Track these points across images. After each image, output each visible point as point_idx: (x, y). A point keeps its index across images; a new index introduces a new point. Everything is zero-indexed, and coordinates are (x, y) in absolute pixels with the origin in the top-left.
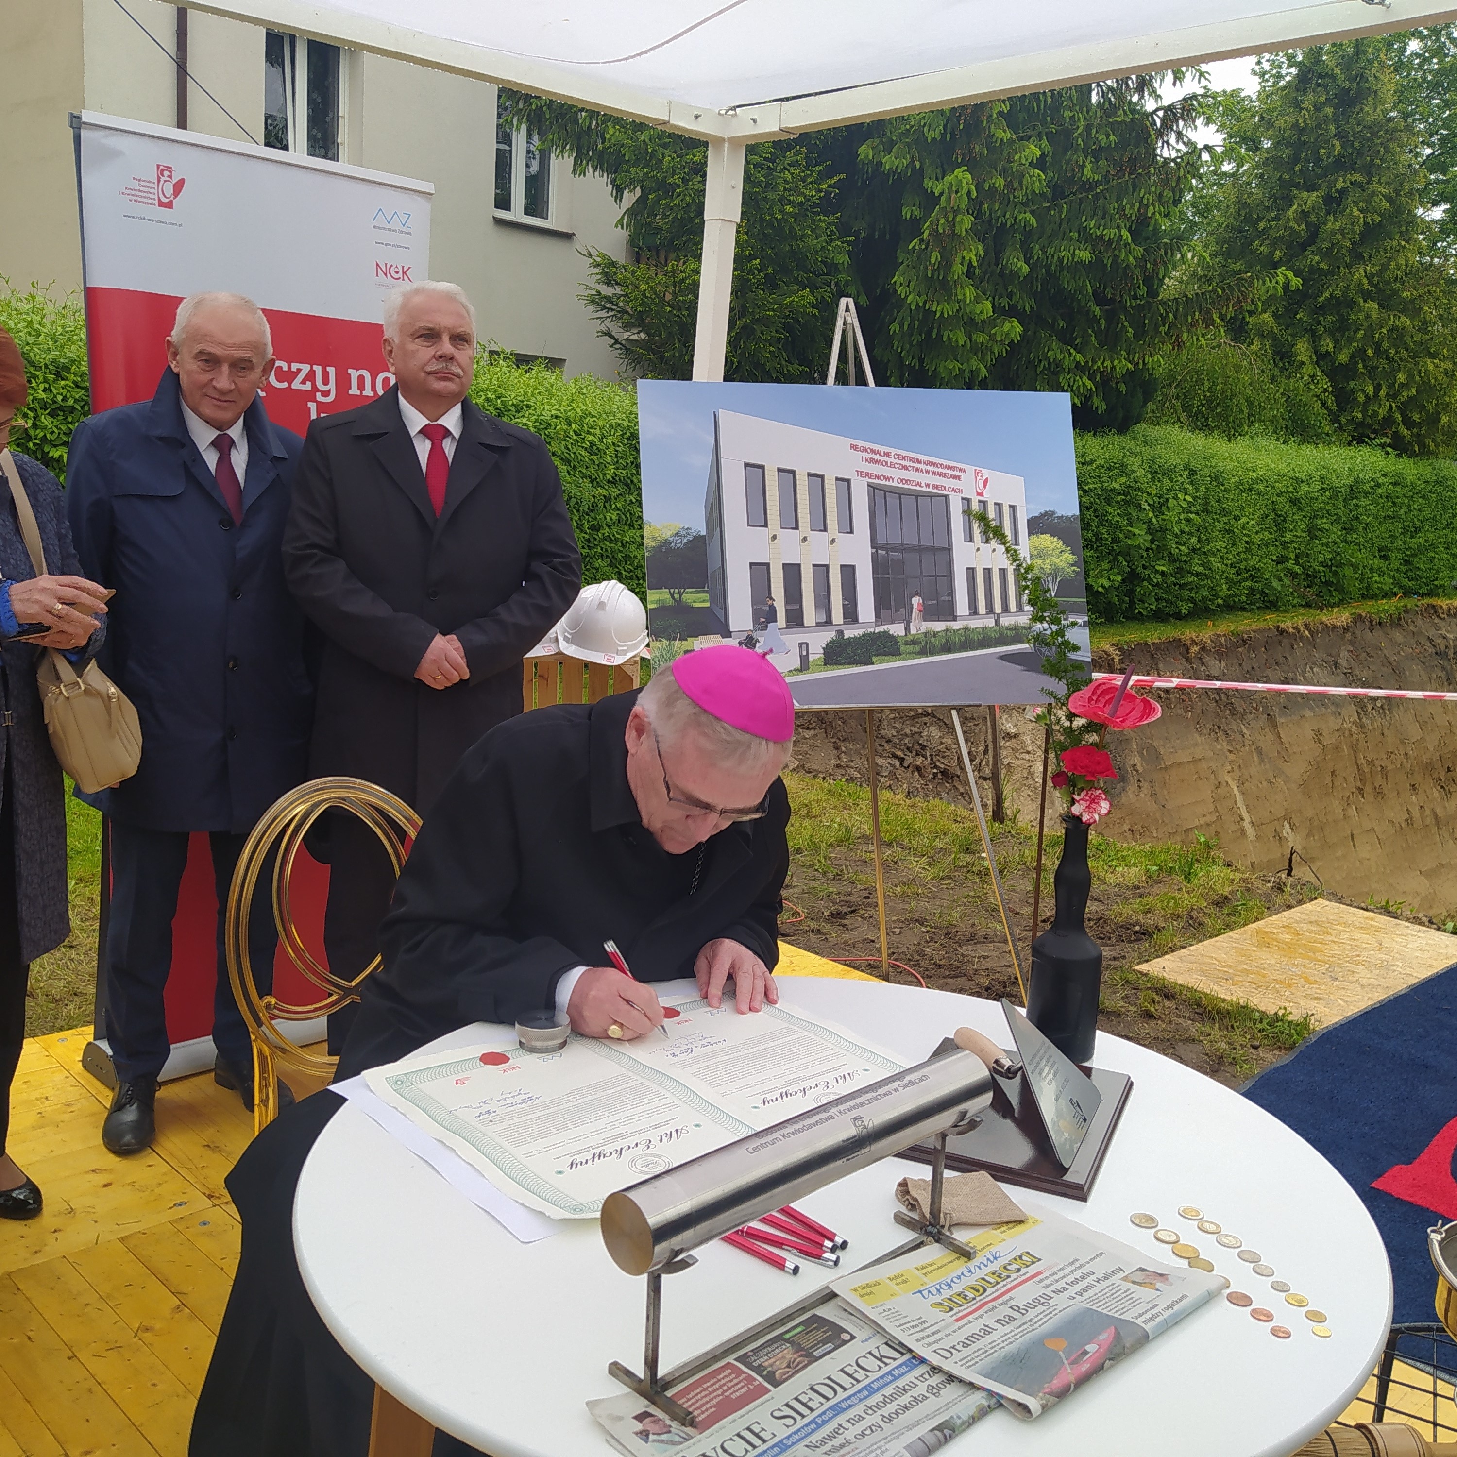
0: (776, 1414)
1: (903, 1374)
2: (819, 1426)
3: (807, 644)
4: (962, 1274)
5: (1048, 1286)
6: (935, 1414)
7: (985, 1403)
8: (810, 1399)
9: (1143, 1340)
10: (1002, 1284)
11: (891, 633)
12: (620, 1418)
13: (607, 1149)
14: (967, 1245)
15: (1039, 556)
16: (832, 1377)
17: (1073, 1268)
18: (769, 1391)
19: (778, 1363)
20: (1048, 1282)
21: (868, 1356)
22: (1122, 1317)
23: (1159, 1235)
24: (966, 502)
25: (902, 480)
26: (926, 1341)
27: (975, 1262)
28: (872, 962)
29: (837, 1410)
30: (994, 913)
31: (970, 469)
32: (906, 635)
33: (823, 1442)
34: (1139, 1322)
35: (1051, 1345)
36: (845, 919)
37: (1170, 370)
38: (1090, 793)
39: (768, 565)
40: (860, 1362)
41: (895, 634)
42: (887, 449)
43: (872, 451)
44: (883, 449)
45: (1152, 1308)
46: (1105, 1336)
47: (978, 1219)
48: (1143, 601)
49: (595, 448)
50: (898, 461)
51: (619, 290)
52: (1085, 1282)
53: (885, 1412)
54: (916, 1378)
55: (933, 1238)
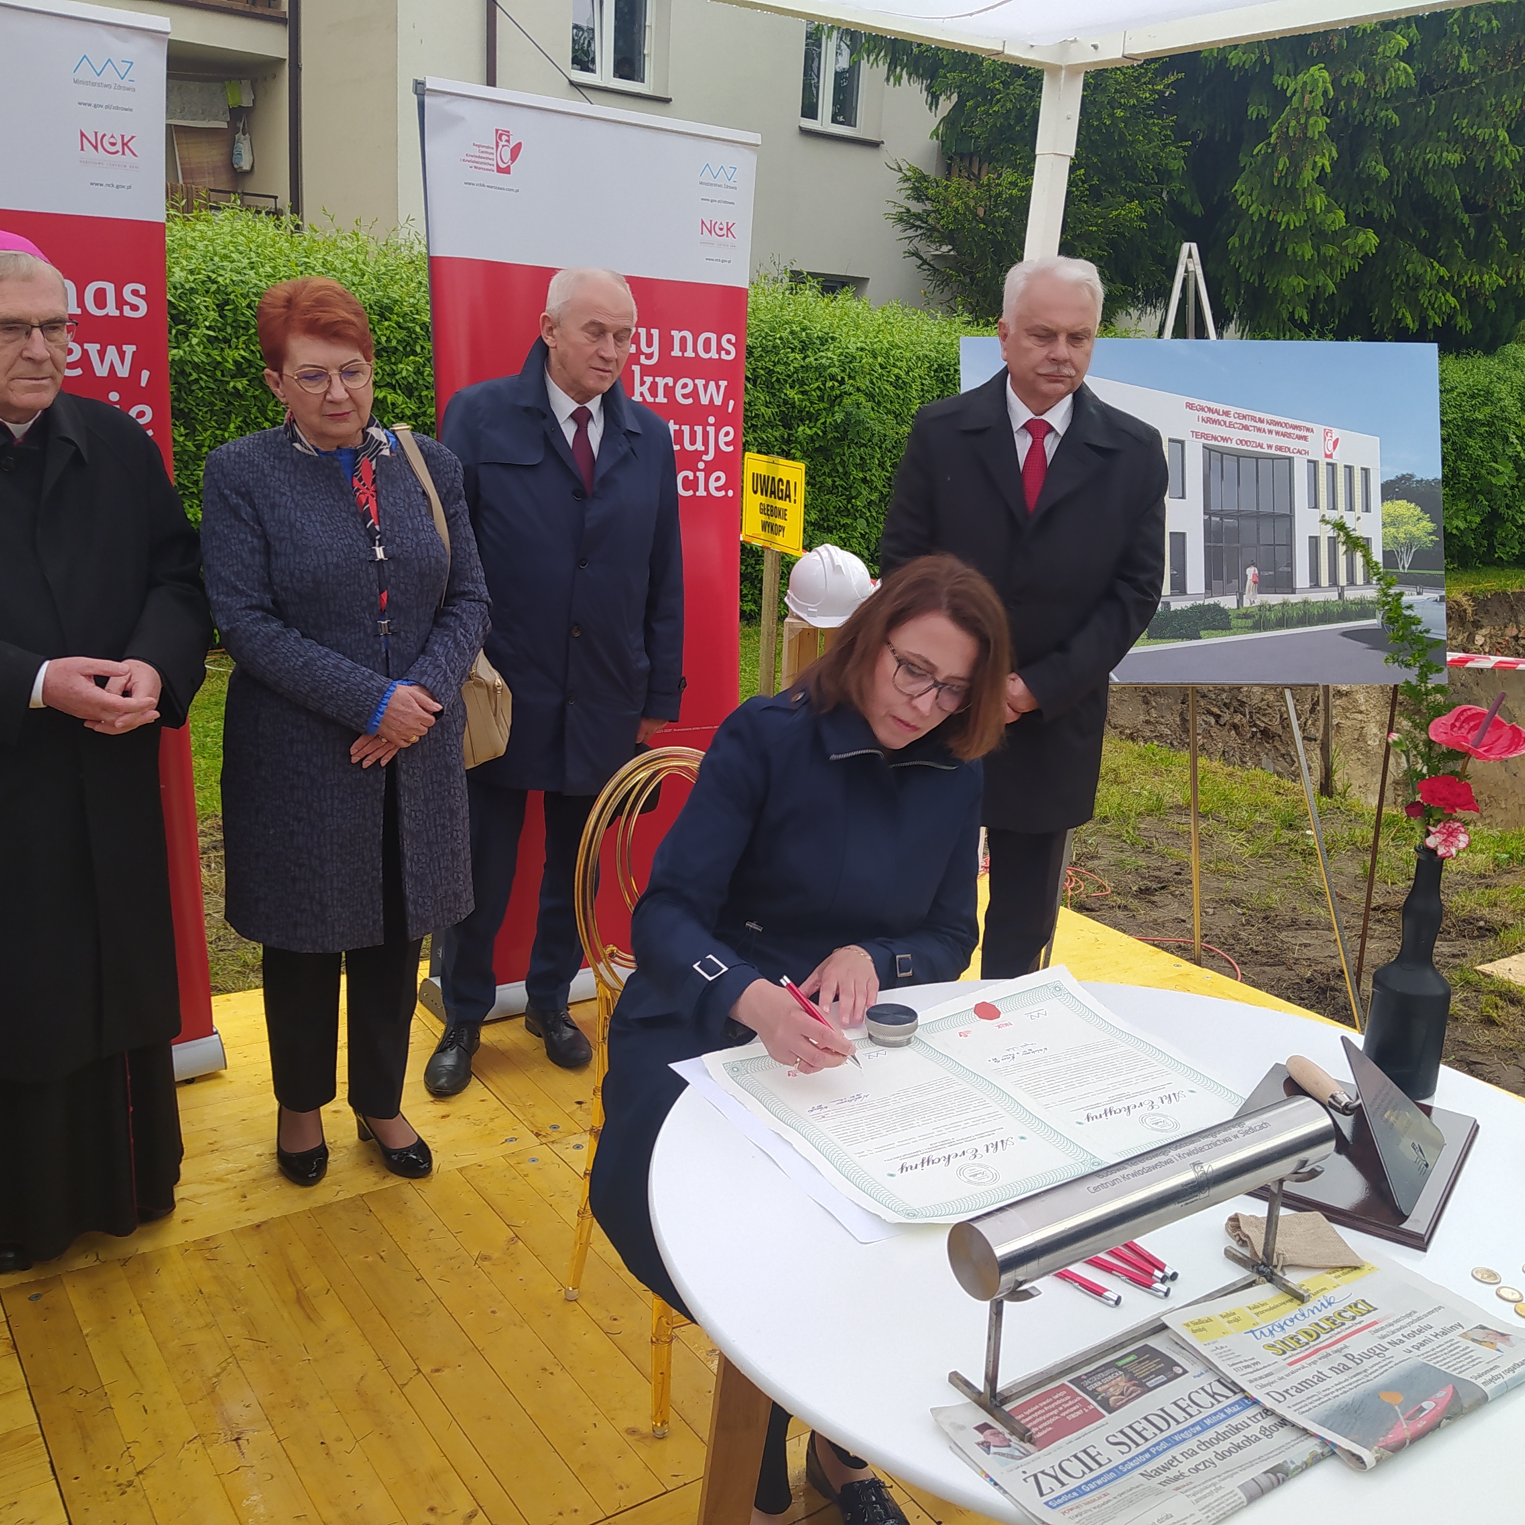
0: (1111, 1439)
1: (1236, 1413)
2: (1153, 1456)
4: (1296, 1317)
5: (1384, 1337)
6: (1268, 1457)
7: (1319, 1450)
8: (1144, 1429)
10: (1336, 1331)
11: (1222, 606)
12: (962, 1428)
13: (935, 1155)
14: (1300, 1288)
15: (1392, 524)
16: (1165, 1409)
17: (1410, 1320)
18: (1104, 1416)
19: (1111, 1390)
20: (1384, 1333)
21: (1200, 1391)
22: (1460, 1376)
23: (1502, 1292)
24: (1312, 465)
25: (1241, 441)
26: (1259, 1382)
27: (1309, 1305)
28: (1182, 944)
29: (1171, 1442)
30: (1318, 897)
31: (1319, 429)
32: (1238, 608)
33: (1157, 1472)
34: (1479, 1382)
35: (1386, 1398)
36: (1154, 895)
38: (1447, 825)
40: (1192, 1396)
41: (1226, 607)
42: (1226, 408)
43: (1210, 410)
44: (1222, 407)
45: (1492, 1369)
46: (1443, 1394)
47: (1313, 1262)
48: (1503, 545)
49: (900, 381)
50: (1238, 421)
51: (929, 206)
52: (1423, 1336)
53: (1218, 1449)
54: (1249, 1418)
55: (1266, 1277)
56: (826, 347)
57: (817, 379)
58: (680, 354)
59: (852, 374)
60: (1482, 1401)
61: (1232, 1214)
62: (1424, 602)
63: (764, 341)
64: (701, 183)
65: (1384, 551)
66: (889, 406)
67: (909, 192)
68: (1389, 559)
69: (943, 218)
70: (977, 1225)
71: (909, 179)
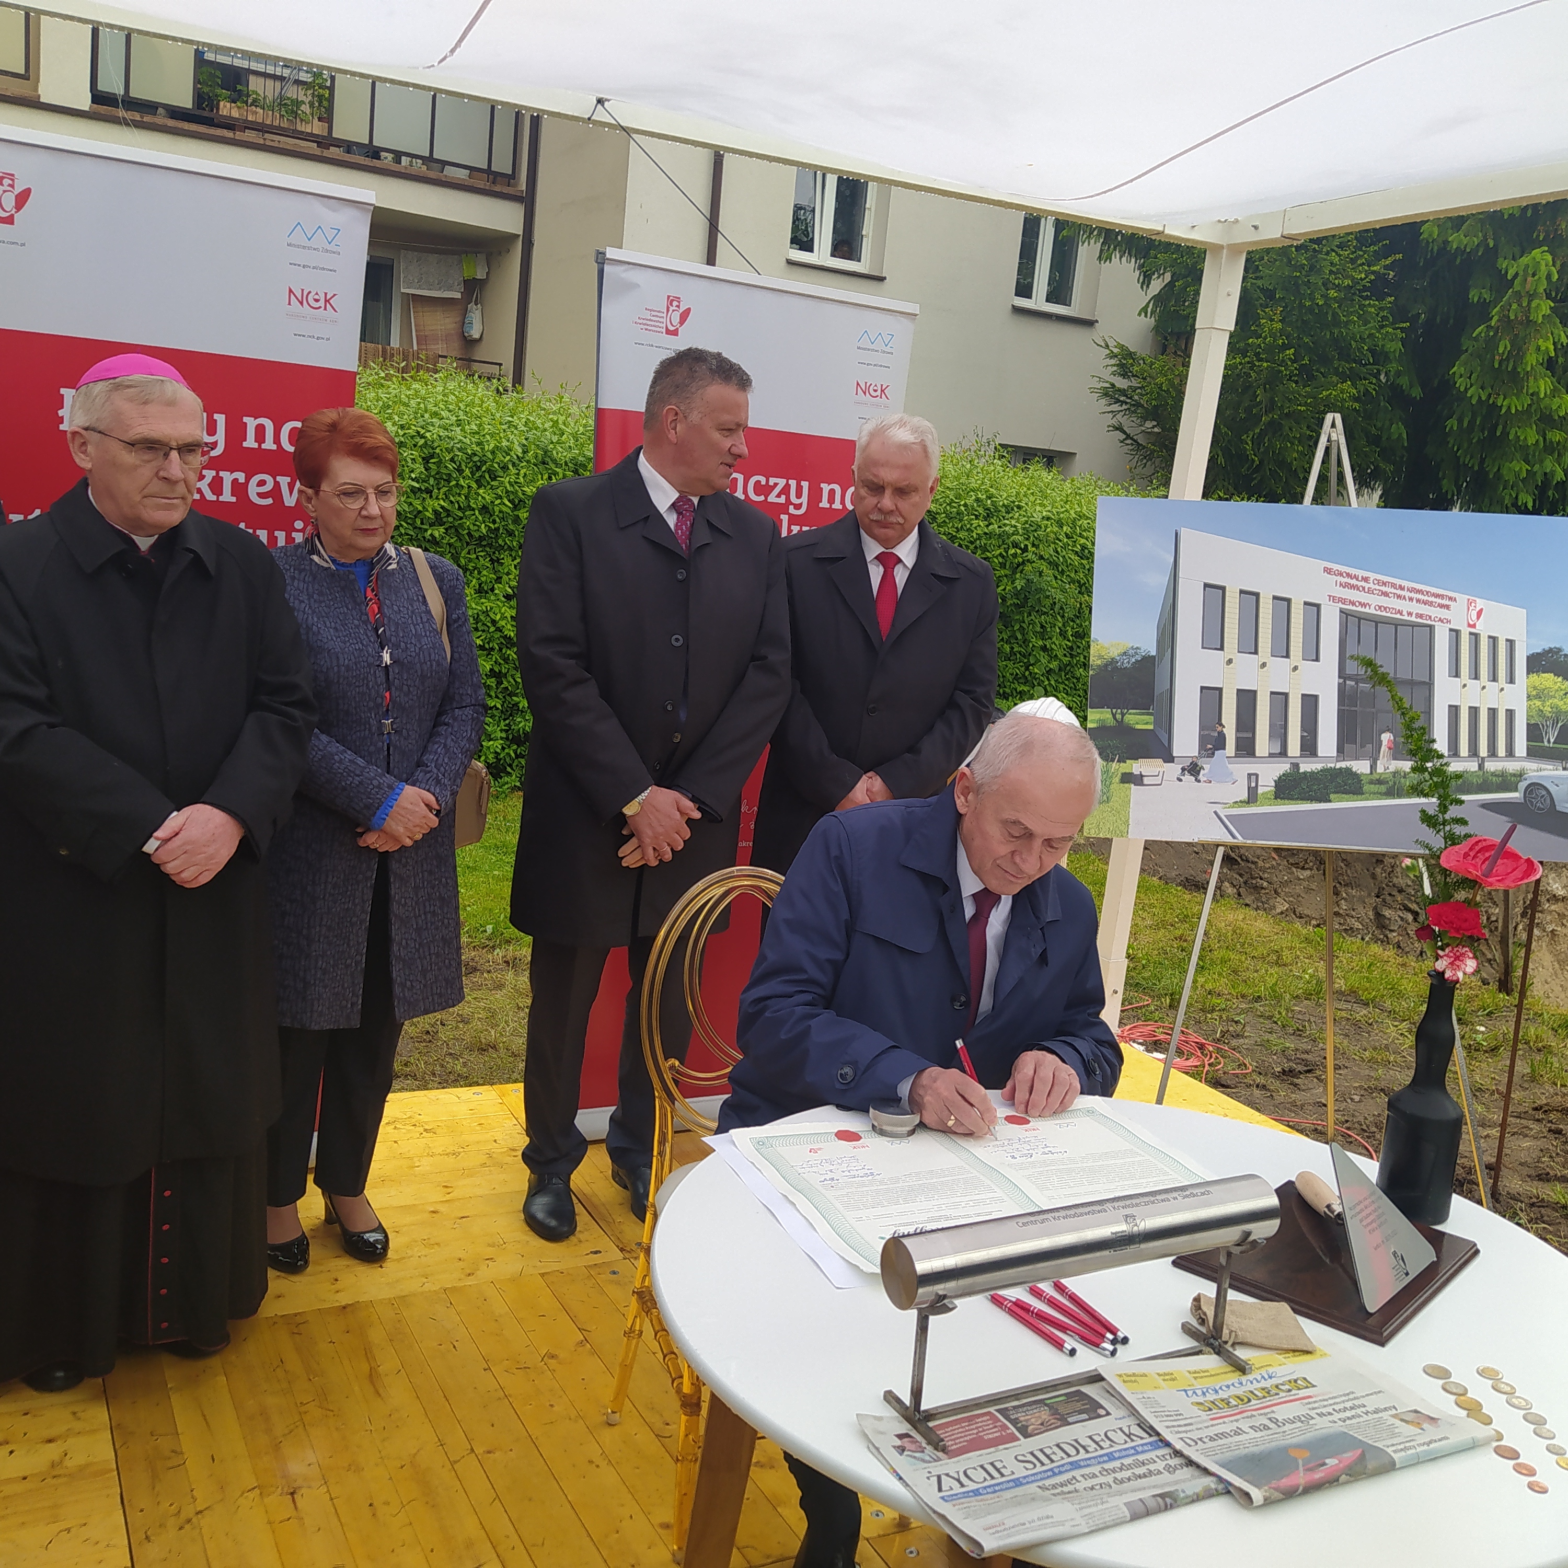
0: (1020, 1458)
1: (1146, 1451)
2: (1055, 1474)
3: (1257, 775)
5: (1314, 1409)
6: (1162, 1486)
7: (1213, 1486)
8: (1054, 1453)
10: (1268, 1399)
11: (1354, 770)
12: (885, 1435)
14: (1246, 1362)
15: (1538, 697)
16: (1079, 1440)
17: (1346, 1398)
18: (1018, 1439)
19: (1033, 1420)
20: (1316, 1405)
21: (1118, 1431)
22: (1374, 1444)
23: (1448, 1386)
24: (1454, 633)
25: (1380, 607)
26: (1176, 1429)
27: (1250, 1377)
28: (1319, 1127)
29: (1075, 1465)
30: (1477, 1093)
31: (1462, 599)
32: (1371, 773)
33: (1054, 1487)
34: (1389, 1450)
35: (1294, 1454)
36: (1297, 1078)
38: (1456, 949)
39: (1220, 690)
40: (1108, 1434)
41: (1359, 772)
42: (1366, 574)
43: (1348, 575)
44: (1361, 573)
45: (1407, 1442)
46: (1350, 1456)
47: (1265, 1342)
49: (1086, 551)
50: (1377, 587)
51: (1135, 383)
52: (1353, 1412)
53: (1119, 1476)
54: (1157, 1457)
55: (1214, 1349)
56: (1011, 515)
57: (999, 547)
58: (828, 506)
59: (1036, 543)
60: (1388, 1467)
61: (1195, 1294)
63: (948, 508)
65: (1528, 724)
66: (1072, 575)
67: (1115, 368)
68: (1534, 732)
69: (1147, 394)
70: (905, 1241)
71: (1116, 356)
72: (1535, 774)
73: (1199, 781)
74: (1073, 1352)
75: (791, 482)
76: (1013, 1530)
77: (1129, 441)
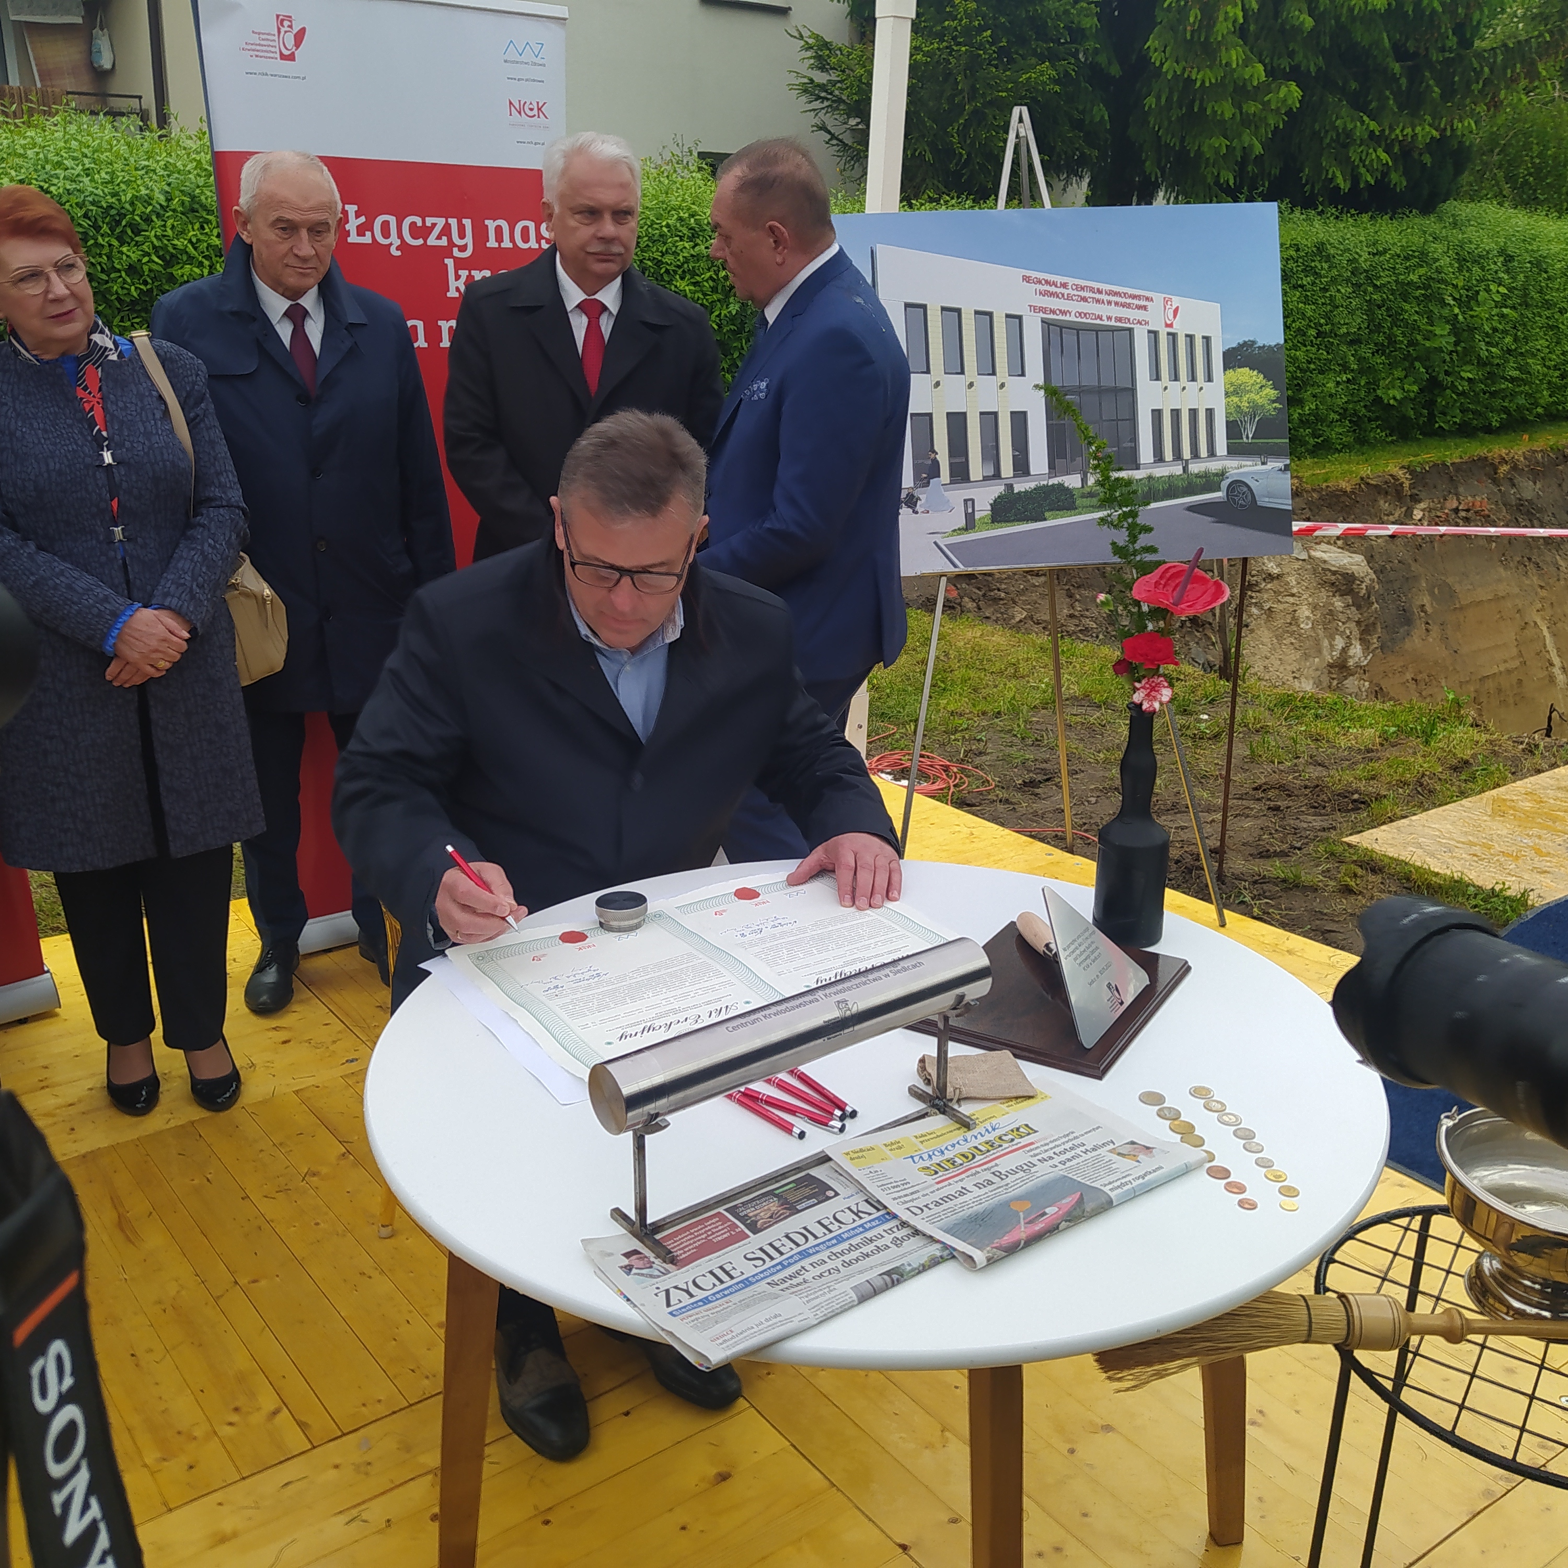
0: (748, 1256)
1: (874, 1227)
2: (784, 1267)
3: (973, 500)
4: (958, 1143)
5: (1035, 1155)
6: (889, 1262)
7: (938, 1254)
8: (783, 1245)
9: (1107, 1206)
10: (992, 1152)
11: (1066, 485)
12: (610, 1254)
13: (657, 1023)
14: (968, 1117)
15: (1235, 393)
16: (808, 1227)
17: (1067, 1139)
18: (748, 1237)
19: (762, 1214)
20: (1037, 1151)
21: (847, 1210)
22: (1093, 1185)
23: (1162, 1111)
24: (1152, 335)
25: (1080, 314)
26: (902, 1200)
27: (975, 1132)
28: (1059, 834)
29: (804, 1254)
31: (1158, 297)
32: (1083, 487)
33: (783, 1281)
34: (1106, 1189)
35: (1016, 1206)
36: (1037, 788)
37: (1493, 133)
38: (1152, 680)
39: (930, 415)
40: (837, 1216)
41: (1070, 487)
42: (1065, 279)
43: (1047, 282)
44: (1059, 279)
45: (1123, 1177)
46: (1068, 1200)
47: (987, 1094)
48: (1445, 414)
50: (1076, 292)
51: (834, 76)
52: (1073, 1153)
53: (847, 1258)
54: (885, 1231)
55: (939, 1109)
58: (496, 245)
61: (920, 1056)
62: (1267, 472)
64: (506, 61)
65: (1227, 422)
67: (812, 61)
68: (1233, 429)
69: (847, 88)
70: (609, 1067)
71: (812, 48)
72: (1236, 471)
73: (917, 513)
74: (802, 1135)
75: (450, 220)
76: (742, 1336)
77: (834, 142)
